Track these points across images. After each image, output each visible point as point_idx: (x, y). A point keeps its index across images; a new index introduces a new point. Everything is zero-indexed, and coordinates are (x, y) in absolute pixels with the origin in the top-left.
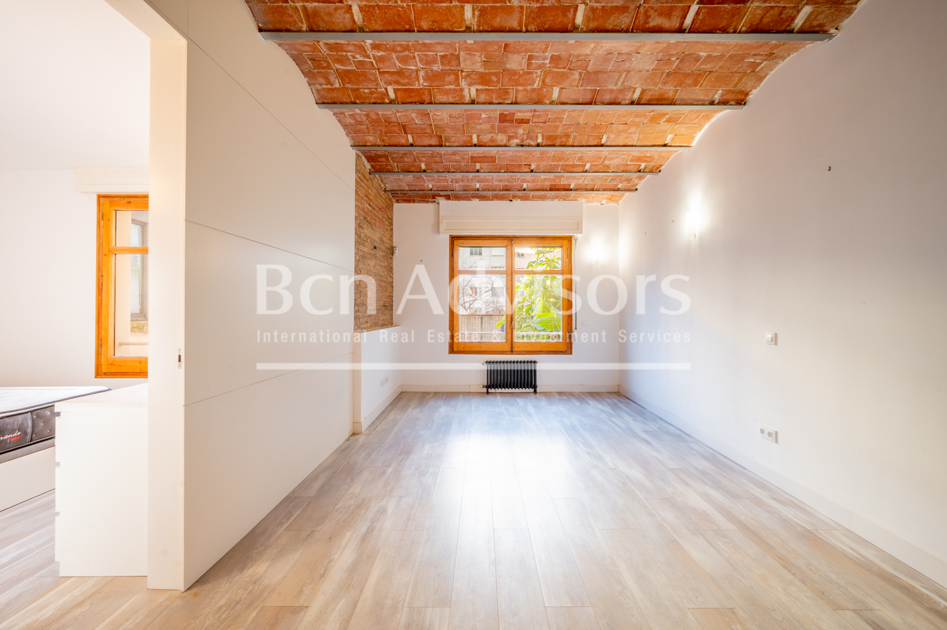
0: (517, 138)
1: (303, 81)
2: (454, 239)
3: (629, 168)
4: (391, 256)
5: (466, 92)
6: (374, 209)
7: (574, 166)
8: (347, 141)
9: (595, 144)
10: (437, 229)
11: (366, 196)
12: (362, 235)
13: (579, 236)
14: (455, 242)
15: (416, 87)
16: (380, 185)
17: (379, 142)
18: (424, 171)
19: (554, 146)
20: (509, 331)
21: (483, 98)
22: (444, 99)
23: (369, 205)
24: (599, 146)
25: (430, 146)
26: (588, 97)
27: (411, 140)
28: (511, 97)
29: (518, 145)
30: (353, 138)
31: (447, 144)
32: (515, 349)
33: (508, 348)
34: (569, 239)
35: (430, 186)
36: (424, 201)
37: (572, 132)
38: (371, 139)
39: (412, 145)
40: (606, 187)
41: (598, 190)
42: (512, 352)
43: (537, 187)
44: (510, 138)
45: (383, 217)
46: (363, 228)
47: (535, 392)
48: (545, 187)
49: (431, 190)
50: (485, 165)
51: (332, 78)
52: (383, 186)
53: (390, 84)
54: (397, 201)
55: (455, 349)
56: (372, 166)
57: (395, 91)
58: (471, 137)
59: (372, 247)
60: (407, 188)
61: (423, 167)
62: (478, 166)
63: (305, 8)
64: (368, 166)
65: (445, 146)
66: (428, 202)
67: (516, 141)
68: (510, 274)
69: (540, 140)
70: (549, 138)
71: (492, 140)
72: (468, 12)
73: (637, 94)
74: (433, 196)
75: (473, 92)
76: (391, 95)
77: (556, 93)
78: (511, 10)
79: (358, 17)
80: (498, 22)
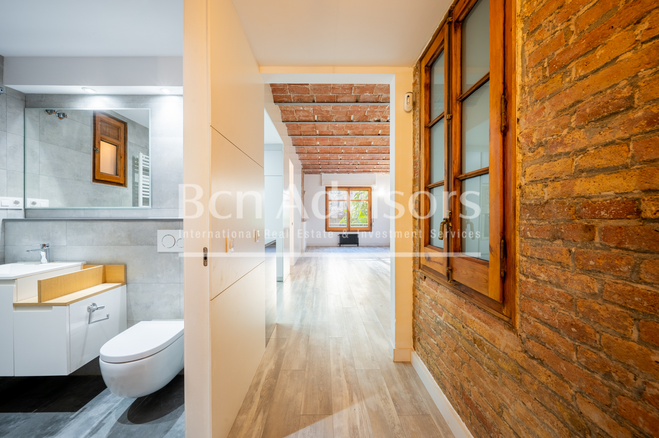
4: (304, 195)
10: (320, 184)
13: (374, 187)
14: (328, 189)
20: (348, 223)
32: (351, 230)
33: (348, 229)
34: (370, 188)
43: (358, 171)
47: (358, 246)
48: (361, 171)
50: (340, 167)
51: (306, 157)
54: (306, 174)
55: (328, 230)
58: (339, 163)
61: (321, 168)
66: (317, 174)
72: (343, 151)
73: (384, 158)
74: (319, 173)
75: (341, 158)
76: (319, 158)
77: (363, 158)
78: (352, 150)
79: (319, 151)
80: (349, 152)
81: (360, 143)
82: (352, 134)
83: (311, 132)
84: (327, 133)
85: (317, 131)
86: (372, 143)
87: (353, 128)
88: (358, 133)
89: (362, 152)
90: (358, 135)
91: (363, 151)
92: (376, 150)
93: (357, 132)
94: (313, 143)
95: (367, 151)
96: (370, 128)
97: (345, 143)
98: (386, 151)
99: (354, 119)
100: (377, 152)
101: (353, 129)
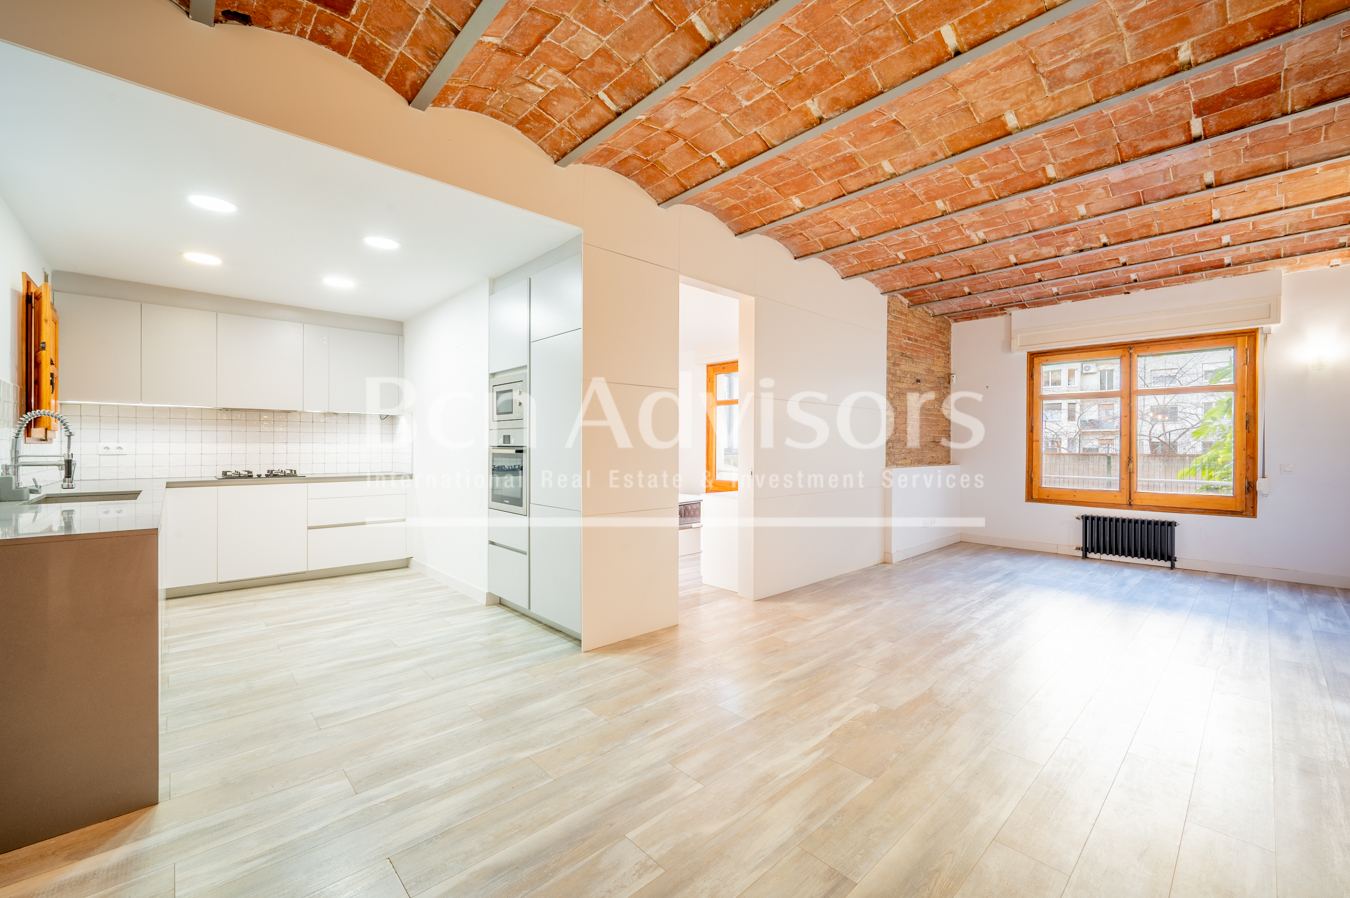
0: (1069, 246)
1: (831, 267)
2: (1033, 357)
3: (1322, 223)
4: (946, 385)
5: (973, 237)
6: (916, 341)
7: (1197, 244)
8: (877, 291)
9: (1202, 223)
10: (1008, 345)
11: (904, 331)
12: (898, 373)
13: (1274, 327)
14: (1036, 360)
15: (923, 246)
16: (926, 312)
17: (907, 285)
18: (970, 294)
19: (1131, 240)
20: (1125, 476)
21: (993, 236)
22: (954, 247)
23: (909, 339)
24: (1210, 224)
25: (961, 276)
26: (1132, 201)
27: (938, 276)
28: (1027, 226)
29: (1074, 252)
30: (882, 287)
31: (980, 271)
32: (1136, 502)
33: (1124, 500)
34: (1252, 334)
35: (988, 302)
36: (990, 316)
37: (1153, 220)
38: (899, 284)
39: (942, 280)
40: (1308, 248)
41: (1292, 255)
42: (1130, 505)
43: (1157, 274)
44: (1059, 248)
45: (931, 345)
46: (898, 365)
47: (1172, 567)
48: (1173, 272)
49: (991, 305)
50: (1047, 274)
51: (851, 260)
52: (930, 312)
53: (899, 251)
54: (956, 321)
55: (1035, 496)
56: (910, 301)
57: (904, 254)
58: (1007, 258)
59: (914, 381)
60: (960, 309)
61: (967, 290)
62: (1038, 276)
63: (821, 240)
64: (906, 301)
65: (979, 273)
66: (996, 315)
67: (1068, 249)
68: (1129, 395)
69: (1104, 240)
70: (1118, 234)
71: (1035, 254)
72: (940, 204)
73: (1209, 178)
74: (1000, 309)
75: (981, 235)
76: (902, 257)
77: (1082, 210)
78: (978, 191)
79: (856, 233)
80: (969, 201)
81: (951, 141)
82: (831, 108)
83: (703, 168)
84: (747, 151)
85: (714, 155)
86: (1011, 121)
87: (811, 80)
88: (854, 96)
89: (1030, 182)
90: (858, 104)
91: (1033, 174)
92: (1100, 152)
93: (845, 94)
94: (781, 208)
95: (1051, 172)
96: (885, 43)
97: (888, 168)
98: (1164, 135)
99: (710, 28)
100: (1109, 158)
101: (817, 88)
